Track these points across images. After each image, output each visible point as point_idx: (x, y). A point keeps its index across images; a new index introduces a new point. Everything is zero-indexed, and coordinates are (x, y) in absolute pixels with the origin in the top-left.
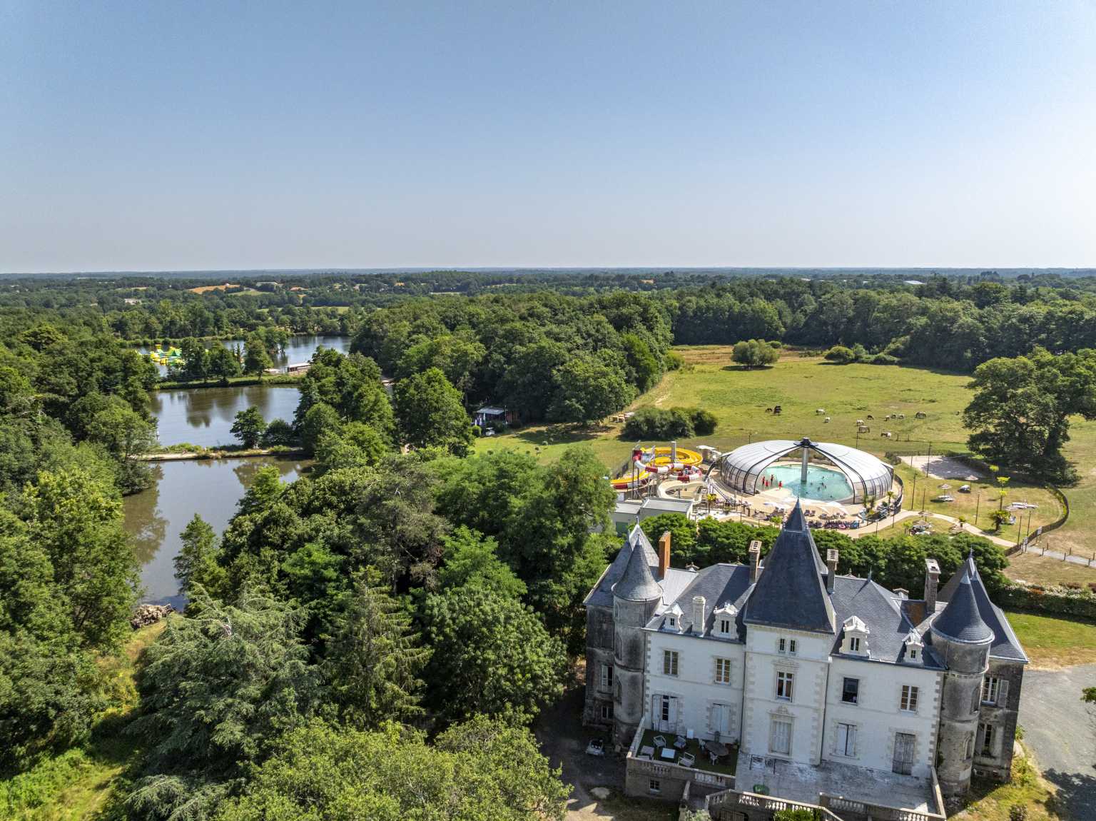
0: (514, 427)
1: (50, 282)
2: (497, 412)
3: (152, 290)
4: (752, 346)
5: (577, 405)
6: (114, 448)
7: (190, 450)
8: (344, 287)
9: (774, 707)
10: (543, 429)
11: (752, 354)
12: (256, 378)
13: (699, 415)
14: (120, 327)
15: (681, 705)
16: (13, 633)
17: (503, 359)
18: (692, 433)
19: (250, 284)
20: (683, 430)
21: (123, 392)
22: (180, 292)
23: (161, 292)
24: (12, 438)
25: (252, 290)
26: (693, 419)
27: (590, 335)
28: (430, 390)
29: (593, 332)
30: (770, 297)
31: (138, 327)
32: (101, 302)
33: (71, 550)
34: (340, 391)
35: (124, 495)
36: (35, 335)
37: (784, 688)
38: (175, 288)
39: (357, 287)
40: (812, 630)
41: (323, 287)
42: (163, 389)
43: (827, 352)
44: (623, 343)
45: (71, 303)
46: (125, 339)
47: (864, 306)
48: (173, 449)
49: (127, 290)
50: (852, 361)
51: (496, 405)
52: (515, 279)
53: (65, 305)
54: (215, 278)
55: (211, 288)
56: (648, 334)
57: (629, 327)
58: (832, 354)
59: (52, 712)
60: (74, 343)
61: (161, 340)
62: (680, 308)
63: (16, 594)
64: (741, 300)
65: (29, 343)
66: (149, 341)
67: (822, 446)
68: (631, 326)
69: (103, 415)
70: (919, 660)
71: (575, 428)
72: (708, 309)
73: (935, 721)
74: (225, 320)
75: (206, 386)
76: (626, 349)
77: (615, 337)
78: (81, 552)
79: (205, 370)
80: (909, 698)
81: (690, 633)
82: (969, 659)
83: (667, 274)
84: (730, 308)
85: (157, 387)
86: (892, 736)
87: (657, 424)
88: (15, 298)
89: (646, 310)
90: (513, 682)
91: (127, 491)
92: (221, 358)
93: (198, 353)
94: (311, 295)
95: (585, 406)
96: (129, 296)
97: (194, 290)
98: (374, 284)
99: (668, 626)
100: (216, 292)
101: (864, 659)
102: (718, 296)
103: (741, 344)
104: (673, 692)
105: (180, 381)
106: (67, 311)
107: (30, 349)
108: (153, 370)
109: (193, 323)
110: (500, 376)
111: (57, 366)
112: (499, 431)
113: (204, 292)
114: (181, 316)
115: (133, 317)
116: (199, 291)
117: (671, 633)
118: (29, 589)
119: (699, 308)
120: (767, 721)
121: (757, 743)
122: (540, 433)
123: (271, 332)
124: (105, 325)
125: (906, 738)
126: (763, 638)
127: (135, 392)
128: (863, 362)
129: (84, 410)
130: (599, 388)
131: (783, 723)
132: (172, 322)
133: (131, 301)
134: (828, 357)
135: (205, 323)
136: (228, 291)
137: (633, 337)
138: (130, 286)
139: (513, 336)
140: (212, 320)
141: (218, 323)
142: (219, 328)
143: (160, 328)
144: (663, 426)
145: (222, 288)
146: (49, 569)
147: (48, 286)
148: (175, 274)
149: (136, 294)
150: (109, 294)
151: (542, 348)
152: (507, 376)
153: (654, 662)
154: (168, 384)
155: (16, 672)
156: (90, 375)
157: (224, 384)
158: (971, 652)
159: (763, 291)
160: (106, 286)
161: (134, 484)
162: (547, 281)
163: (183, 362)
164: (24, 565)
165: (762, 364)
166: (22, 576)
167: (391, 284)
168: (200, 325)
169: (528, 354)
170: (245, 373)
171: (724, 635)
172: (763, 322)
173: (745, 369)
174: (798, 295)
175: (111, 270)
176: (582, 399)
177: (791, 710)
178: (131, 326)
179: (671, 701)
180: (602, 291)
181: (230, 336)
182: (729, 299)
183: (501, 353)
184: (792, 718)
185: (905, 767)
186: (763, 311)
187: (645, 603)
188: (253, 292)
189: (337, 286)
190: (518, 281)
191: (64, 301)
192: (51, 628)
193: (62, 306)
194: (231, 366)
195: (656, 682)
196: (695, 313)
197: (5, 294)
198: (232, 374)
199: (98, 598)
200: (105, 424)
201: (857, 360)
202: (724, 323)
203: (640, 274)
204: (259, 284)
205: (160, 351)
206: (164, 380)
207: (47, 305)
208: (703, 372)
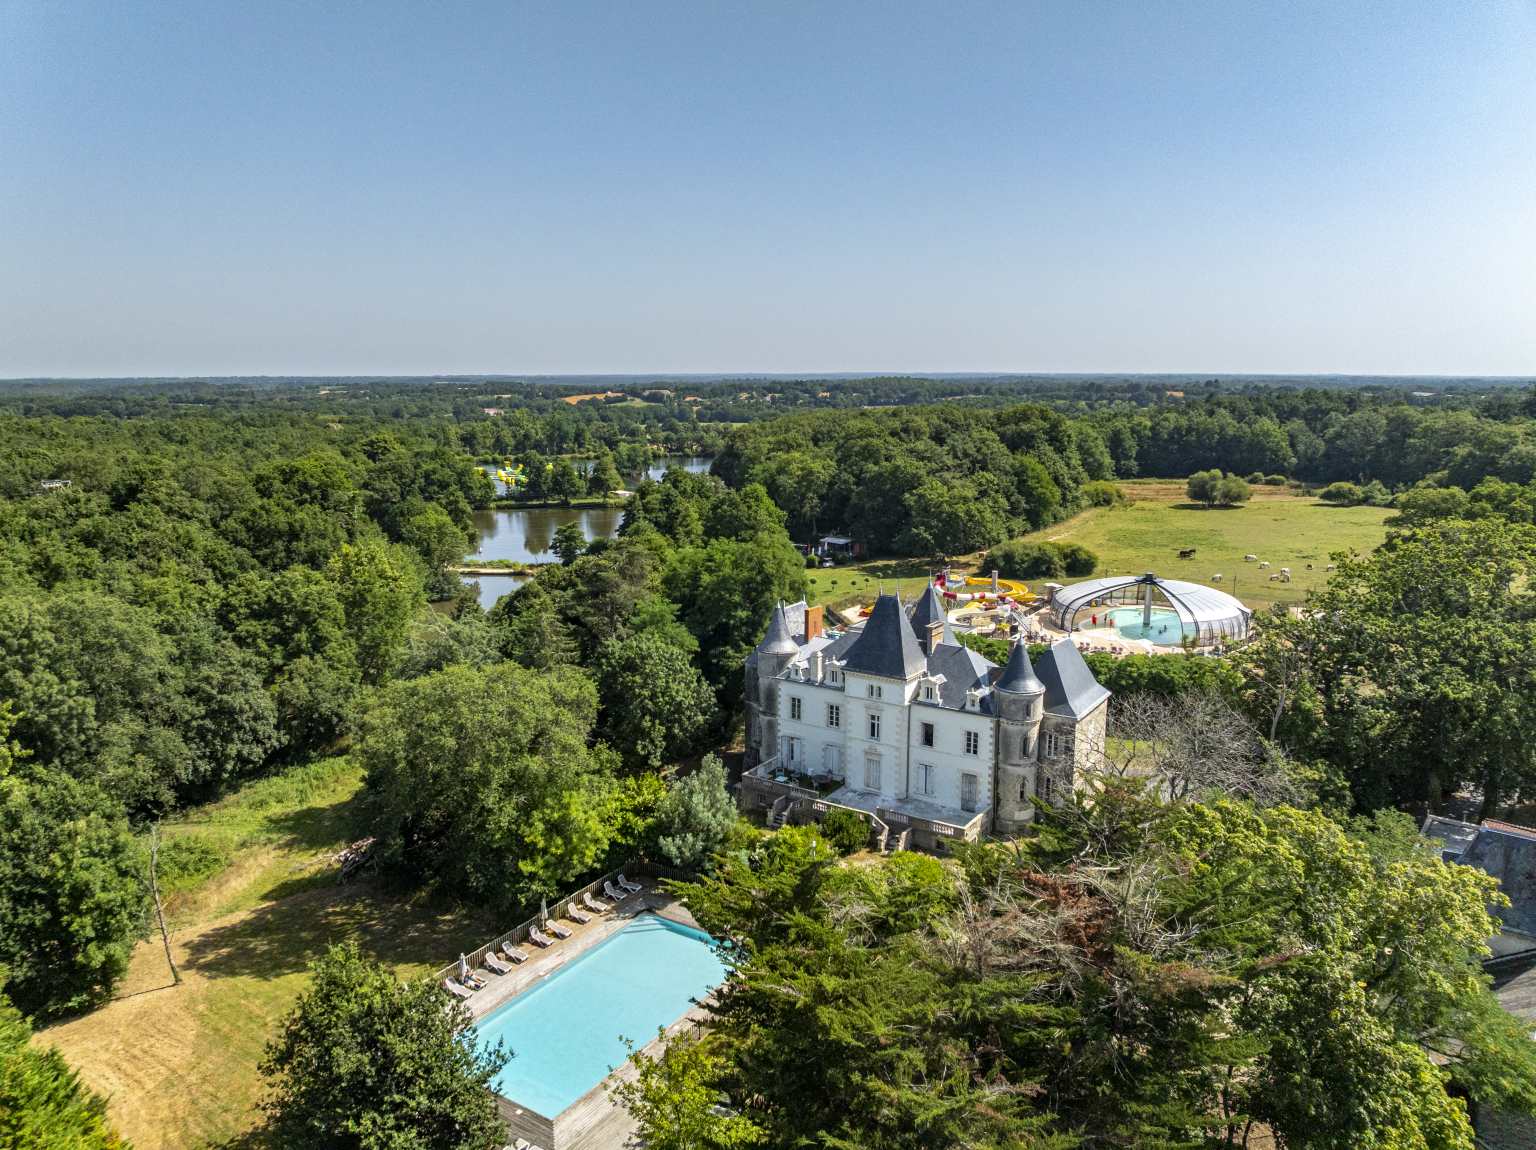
0: (860, 559)
1: (403, 387)
2: (842, 541)
3: (519, 397)
4: (1214, 478)
5: (926, 535)
6: (427, 553)
7: (508, 566)
8: (752, 397)
9: (866, 746)
10: (893, 563)
11: (1213, 488)
12: (601, 500)
13: (1074, 552)
14: (468, 440)
15: (802, 746)
16: (312, 658)
17: (852, 479)
18: (1063, 573)
19: (634, 392)
20: (1048, 569)
21: (444, 502)
22: (549, 402)
23: (528, 401)
24: (330, 529)
25: (638, 400)
26: (1066, 556)
27: (966, 455)
28: (743, 507)
29: (972, 451)
30: (1284, 416)
31: (490, 442)
32: (456, 413)
33: (361, 606)
34: (667, 510)
35: (432, 602)
36: (371, 443)
37: (874, 730)
38: (545, 396)
39: (768, 398)
40: (891, 676)
41: (724, 398)
42: (500, 508)
43: (1322, 491)
44: (1012, 466)
45: (423, 413)
46: (473, 454)
47: (1401, 429)
48: (491, 564)
49: (488, 398)
50: (1360, 502)
51: (843, 534)
52: (983, 389)
53: (417, 415)
54: (598, 385)
55: (587, 397)
56: (1056, 457)
57: (1029, 447)
58: (1329, 492)
59: (335, 720)
60: (410, 454)
61: (512, 457)
62: (1152, 429)
63: (316, 629)
64: (1241, 418)
65: (365, 452)
66: (499, 457)
67: (1167, 584)
68: (1033, 447)
69: (418, 520)
70: (977, 708)
71: (928, 564)
72: (1190, 430)
73: (991, 763)
74: (588, 435)
75: (545, 506)
76: (1016, 474)
77: (1007, 459)
78: (368, 608)
79: (544, 488)
80: (972, 744)
81: (809, 682)
82: (1013, 708)
83: (1208, 384)
84: (1222, 428)
85: (492, 505)
86: (959, 775)
87: (1017, 559)
88: (362, 406)
89: (1055, 426)
90: (656, 704)
91: (436, 597)
92: (563, 475)
93: (538, 469)
94: (707, 408)
95: (935, 536)
96: (489, 405)
97: (568, 400)
98: (790, 394)
99: (793, 676)
100: (593, 402)
101: (935, 706)
102: (1211, 413)
103: (1202, 474)
104: (798, 734)
105: (517, 502)
106: (417, 422)
107: (365, 458)
108: (489, 486)
109: (550, 438)
110: (847, 499)
111: (382, 471)
112: (839, 563)
113: (579, 402)
114: (537, 429)
115: (484, 429)
116: (573, 400)
117: (795, 682)
118: (325, 627)
119: (1177, 429)
120: (862, 759)
121: (856, 780)
122: (887, 567)
123: (634, 450)
124: (453, 438)
125: (970, 779)
126: (858, 684)
127: (457, 502)
128: (1374, 505)
129: (402, 514)
130: (954, 516)
131: (873, 759)
132: (526, 436)
133: (492, 412)
134: (1325, 496)
135: (563, 438)
136: (609, 400)
137: (1030, 460)
138: (493, 392)
139: (870, 454)
140: (572, 435)
141: (579, 438)
142: (581, 445)
143: (513, 442)
144: (1023, 562)
145: (601, 397)
146: (341, 614)
147: (401, 392)
148: (552, 378)
149: (497, 404)
150: (468, 403)
151: (897, 467)
152: (854, 499)
153: (784, 708)
154: (505, 503)
155: (312, 684)
156: (413, 482)
157: (565, 505)
158: (1014, 702)
159: (1276, 408)
160: (466, 393)
161: (442, 591)
162: (1027, 391)
163: (523, 478)
164: (322, 608)
165: (1230, 502)
166: (321, 616)
167: (814, 395)
168: (556, 441)
169: (881, 474)
170: (589, 493)
171: (834, 684)
172: (1263, 449)
173: (1203, 508)
174: (1326, 412)
175: (476, 373)
176: (932, 528)
177: (880, 749)
178: (481, 440)
179: (795, 742)
180: (1097, 405)
181: (592, 454)
182: (1224, 416)
183: (852, 473)
184: (880, 755)
185: (971, 804)
186: (1267, 434)
187: (777, 656)
188: (638, 403)
189: (744, 396)
190: (988, 391)
191: (415, 410)
192: (340, 661)
193: (413, 415)
194: (573, 485)
195: (785, 726)
196: (1171, 437)
197: (354, 401)
198: (575, 494)
199: (378, 646)
200: (419, 528)
201: (1366, 501)
202: (1211, 449)
203: (1168, 382)
204: (647, 393)
205: (509, 469)
206: (501, 499)
207: (397, 414)
208: (1143, 509)
